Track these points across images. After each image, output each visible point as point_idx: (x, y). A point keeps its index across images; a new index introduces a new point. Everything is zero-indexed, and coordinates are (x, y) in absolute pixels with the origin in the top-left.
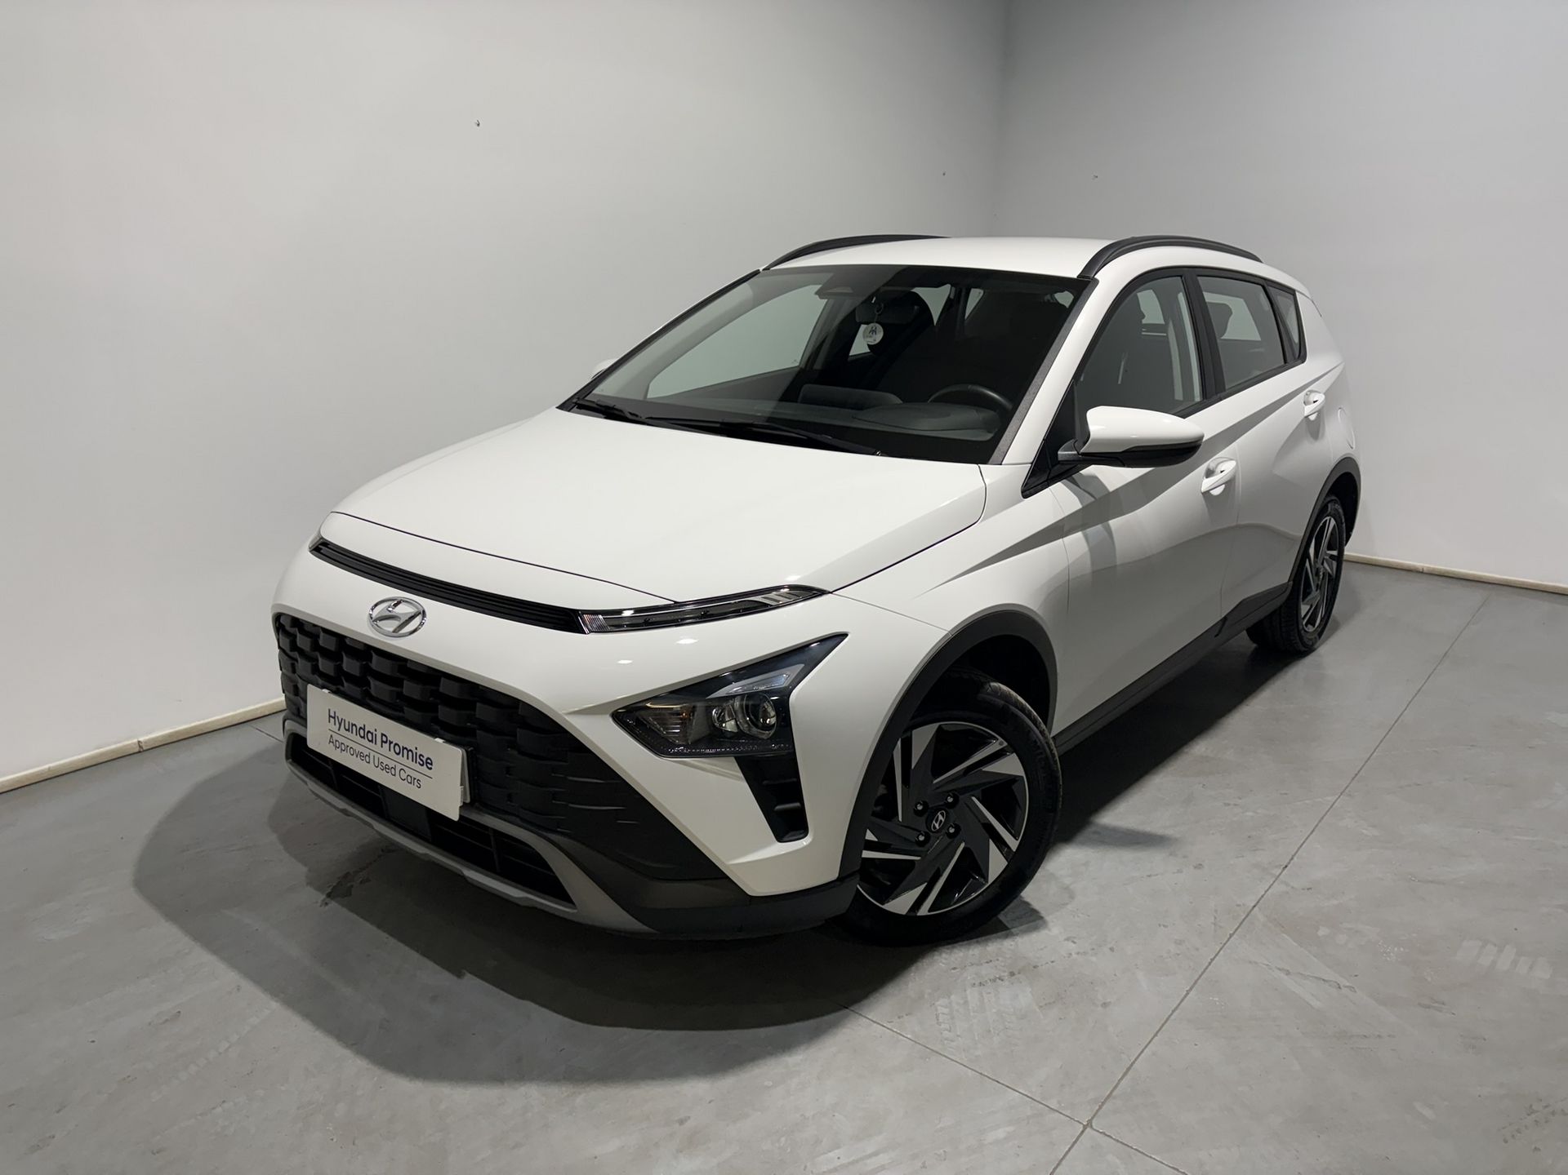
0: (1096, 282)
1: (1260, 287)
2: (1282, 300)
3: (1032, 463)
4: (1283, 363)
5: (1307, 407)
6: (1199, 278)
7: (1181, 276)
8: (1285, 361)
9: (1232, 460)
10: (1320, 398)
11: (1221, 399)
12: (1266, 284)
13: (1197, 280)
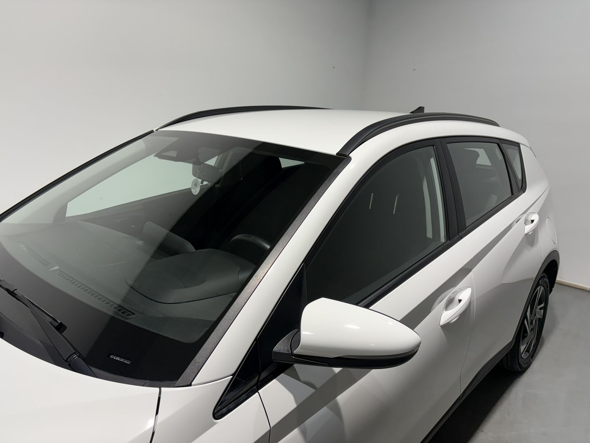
0: (350, 159)
1: (496, 144)
2: (511, 152)
3: (233, 375)
4: (511, 195)
5: (526, 226)
6: (447, 144)
7: (433, 146)
8: (512, 194)
9: (469, 287)
10: (536, 217)
11: (461, 238)
12: (500, 143)
13: (447, 145)
